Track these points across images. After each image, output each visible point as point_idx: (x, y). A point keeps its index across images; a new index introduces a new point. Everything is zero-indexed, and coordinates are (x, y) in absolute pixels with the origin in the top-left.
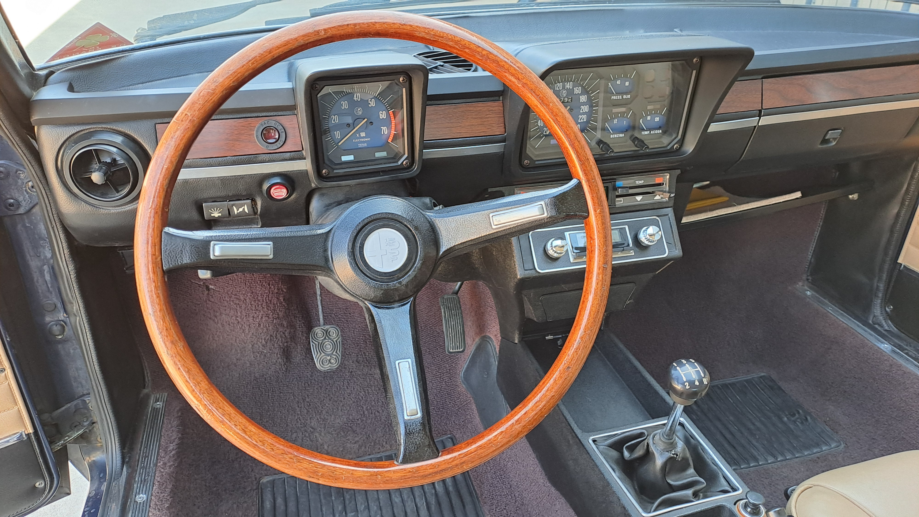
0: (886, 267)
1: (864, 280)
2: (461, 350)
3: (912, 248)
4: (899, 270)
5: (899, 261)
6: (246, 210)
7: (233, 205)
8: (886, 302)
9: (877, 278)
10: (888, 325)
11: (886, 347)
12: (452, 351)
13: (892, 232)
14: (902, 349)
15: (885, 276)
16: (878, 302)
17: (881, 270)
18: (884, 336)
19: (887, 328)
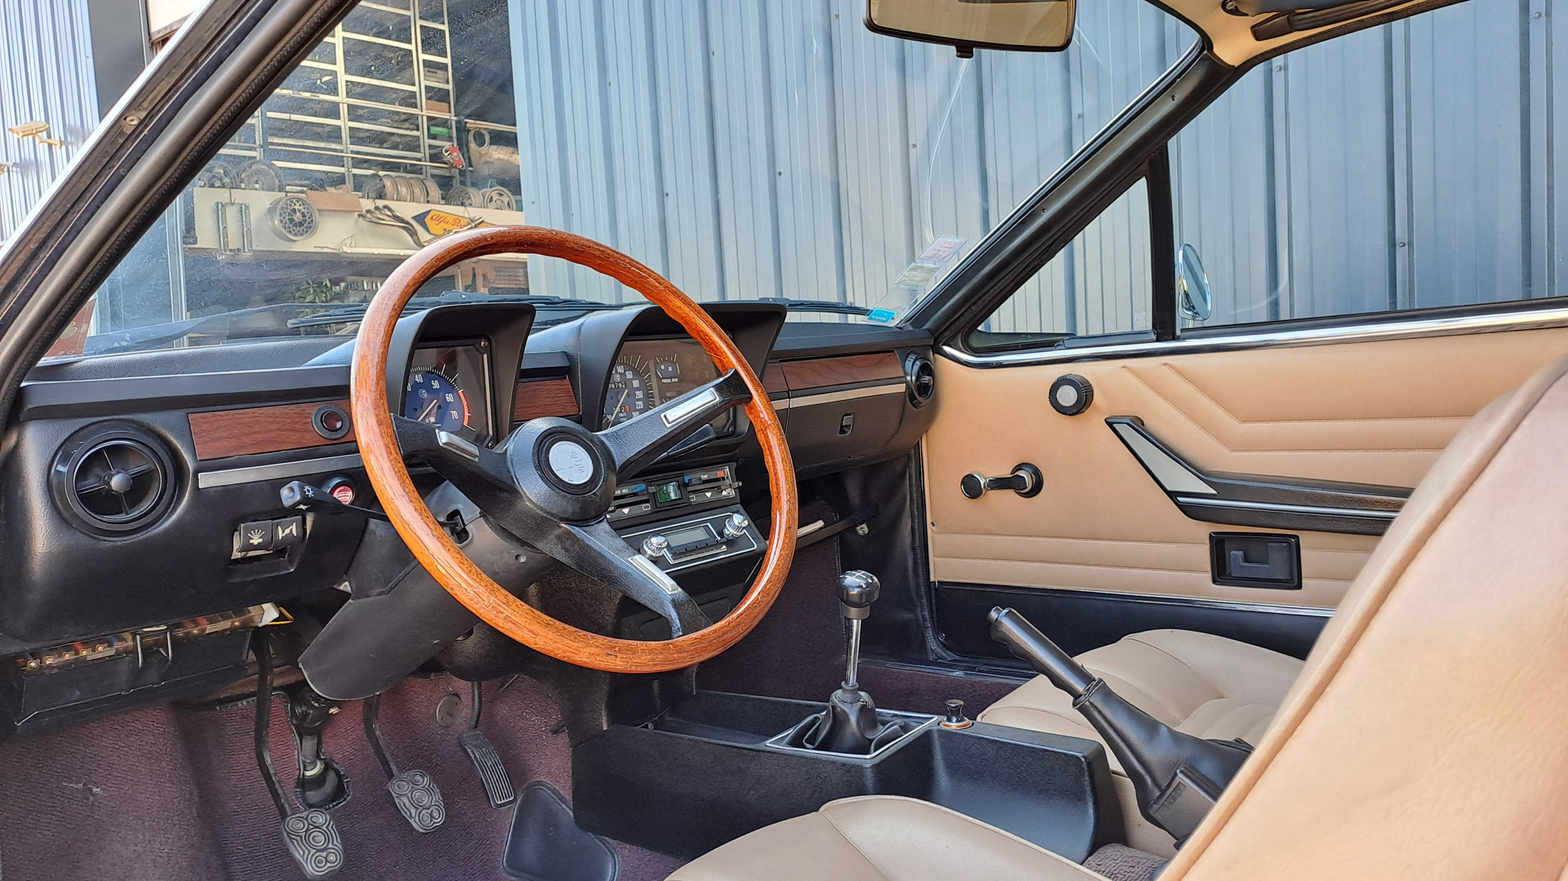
0: (923, 590)
1: (908, 616)
2: (512, 798)
3: (938, 560)
4: (936, 589)
5: (932, 579)
6: (294, 533)
7: (278, 524)
8: (937, 630)
9: (919, 608)
10: (949, 656)
11: (958, 673)
12: (499, 802)
13: (914, 549)
14: (973, 669)
15: (925, 601)
16: (929, 634)
17: (919, 596)
18: (951, 665)
19: (949, 659)
